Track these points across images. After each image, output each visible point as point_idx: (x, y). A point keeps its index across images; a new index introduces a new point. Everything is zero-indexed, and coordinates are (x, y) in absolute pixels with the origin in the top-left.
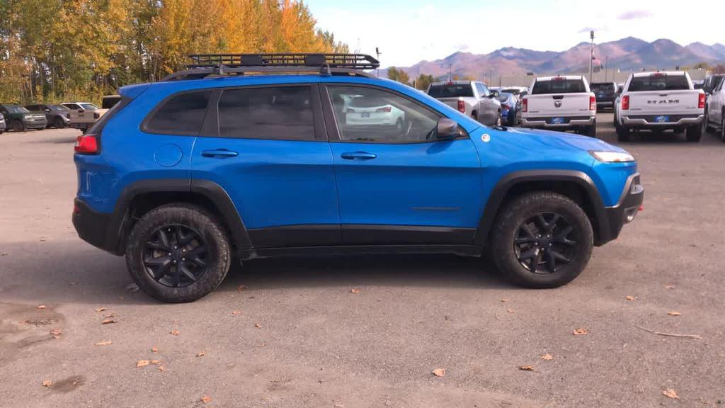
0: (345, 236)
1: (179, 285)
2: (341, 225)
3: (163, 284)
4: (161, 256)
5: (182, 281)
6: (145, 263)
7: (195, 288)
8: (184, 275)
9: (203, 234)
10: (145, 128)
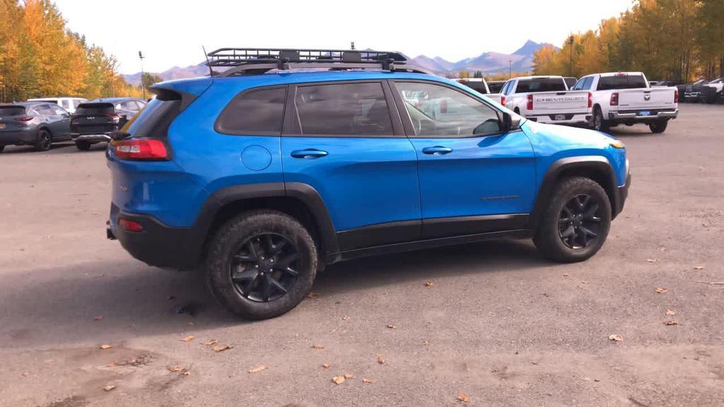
0: (425, 230)
1: (269, 299)
2: (422, 219)
3: (252, 301)
4: (245, 270)
5: (272, 295)
6: (233, 280)
7: (288, 299)
8: (274, 287)
9: (296, 241)
10: (220, 128)
